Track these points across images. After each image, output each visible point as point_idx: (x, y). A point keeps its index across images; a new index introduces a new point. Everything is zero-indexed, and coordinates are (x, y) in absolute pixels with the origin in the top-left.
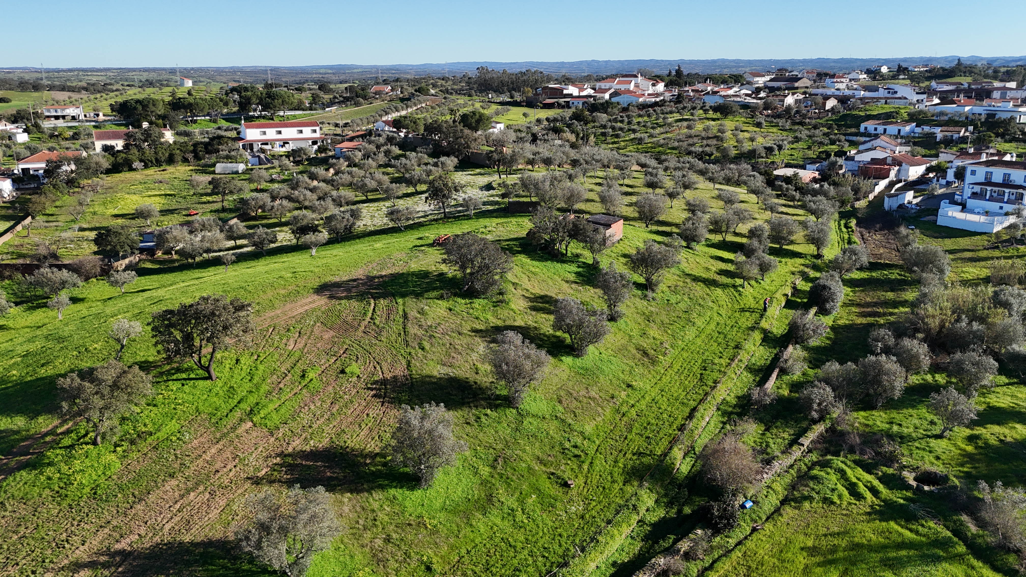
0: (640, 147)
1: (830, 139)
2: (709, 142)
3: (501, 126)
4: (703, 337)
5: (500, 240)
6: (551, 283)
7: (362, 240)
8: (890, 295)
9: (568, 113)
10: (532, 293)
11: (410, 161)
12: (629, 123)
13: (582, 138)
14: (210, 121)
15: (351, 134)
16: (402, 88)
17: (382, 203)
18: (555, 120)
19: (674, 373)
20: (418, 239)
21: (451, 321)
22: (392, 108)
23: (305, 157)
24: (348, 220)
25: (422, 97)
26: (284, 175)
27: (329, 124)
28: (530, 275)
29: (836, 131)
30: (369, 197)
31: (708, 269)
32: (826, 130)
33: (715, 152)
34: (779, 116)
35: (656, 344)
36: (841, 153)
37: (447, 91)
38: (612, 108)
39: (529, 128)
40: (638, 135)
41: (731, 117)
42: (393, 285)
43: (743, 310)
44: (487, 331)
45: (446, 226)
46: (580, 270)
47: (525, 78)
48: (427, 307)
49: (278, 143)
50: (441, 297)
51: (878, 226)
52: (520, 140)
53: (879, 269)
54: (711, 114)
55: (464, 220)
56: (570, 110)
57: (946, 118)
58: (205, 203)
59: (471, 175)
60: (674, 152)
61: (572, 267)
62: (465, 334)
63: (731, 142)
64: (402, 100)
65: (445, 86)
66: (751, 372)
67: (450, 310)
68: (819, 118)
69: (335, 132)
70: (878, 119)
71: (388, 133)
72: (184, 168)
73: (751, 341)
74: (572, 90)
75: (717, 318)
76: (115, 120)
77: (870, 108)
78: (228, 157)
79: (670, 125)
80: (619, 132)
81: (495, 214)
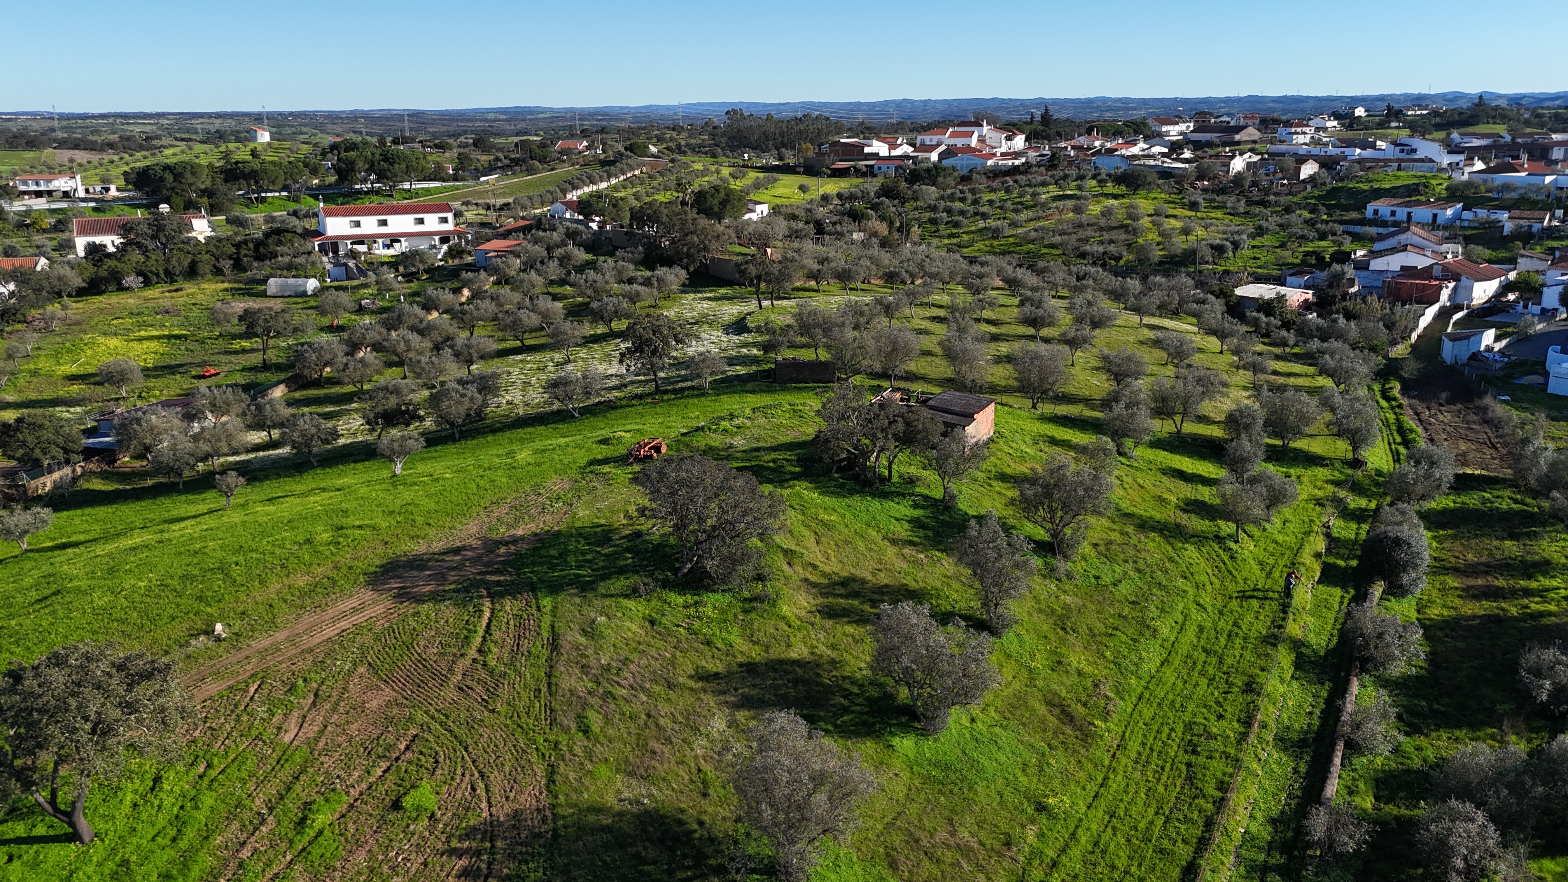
0: (995, 243)
1: (1317, 231)
2: (1114, 235)
3: (763, 209)
4: (1177, 662)
5: (758, 449)
6: (861, 546)
7: (499, 436)
8: (1511, 548)
9: (873, 185)
10: (824, 574)
11: (603, 275)
12: (975, 202)
13: (899, 230)
14: (288, 198)
15: (510, 223)
16: (604, 144)
17: (548, 355)
18: (852, 197)
19: (1130, 764)
20: (600, 442)
21: (653, 653)
22: (584, 178)
23: (421, 267)
24: (472, 399)
25: (635, 160)
26: (384, 299)
27: (476, 204)
28: (820, 529)
29: (1325, 217)
30: (528, 342)
31: (1161, 500)
32: (1306, 214)
33: (1125, 254)
34: (1223, 191)
35: (1085, 689)
36: (1343, 257)
37: (680, 150)
38: (945, 177)
39: (810, 210)
40: (992, 223)
41: (1143, 193)
42: (534, 564)
43: (1244, 596)
44: (729, 675)
45: (659, 410)
46: (918, 513)
47: (801, 127)
48: (604, 618)
49: (380, 241)
50: (633, 593)
51: (1444, 395)
52: (794, 235)
53: (1472, 489)
54: (1110, 188)
55: (693, 396)
56: (875, 179)
57: (1514, 195)
58: (236, 352)
59: (709, 299)
60: (1054, 252)
61: (901, 507)
62: (682, 687)
63: (1150, 236)
64: (604, 163)
65: (676, 140)
66: (1285, 749)
67: (652, 622)
68: (1290, 193)
69: (485, 221)
70: (1393, 197)
71: (568, 224)
72: (213, 286)
73: (1275, 671)
74: (879, 147)
75: (1196, 616)
76: (131, 199)
77: (1376, 177)
78: (290, 267)
79: (1043, 205)
80: (960, 218)
81: (750, 386)
